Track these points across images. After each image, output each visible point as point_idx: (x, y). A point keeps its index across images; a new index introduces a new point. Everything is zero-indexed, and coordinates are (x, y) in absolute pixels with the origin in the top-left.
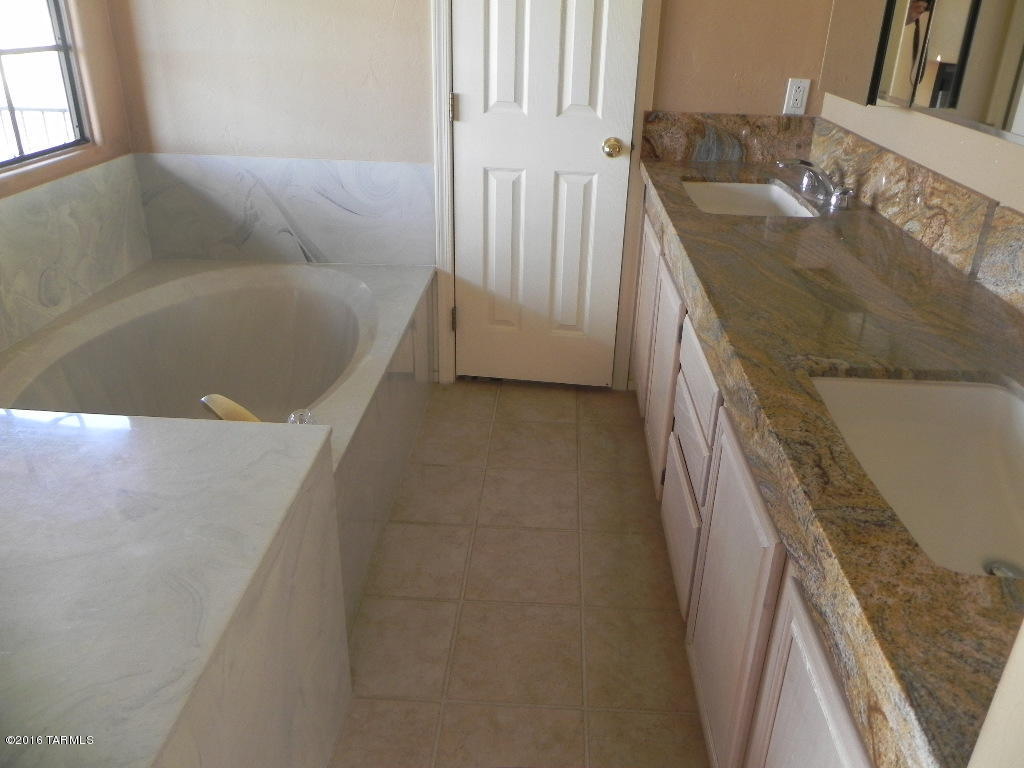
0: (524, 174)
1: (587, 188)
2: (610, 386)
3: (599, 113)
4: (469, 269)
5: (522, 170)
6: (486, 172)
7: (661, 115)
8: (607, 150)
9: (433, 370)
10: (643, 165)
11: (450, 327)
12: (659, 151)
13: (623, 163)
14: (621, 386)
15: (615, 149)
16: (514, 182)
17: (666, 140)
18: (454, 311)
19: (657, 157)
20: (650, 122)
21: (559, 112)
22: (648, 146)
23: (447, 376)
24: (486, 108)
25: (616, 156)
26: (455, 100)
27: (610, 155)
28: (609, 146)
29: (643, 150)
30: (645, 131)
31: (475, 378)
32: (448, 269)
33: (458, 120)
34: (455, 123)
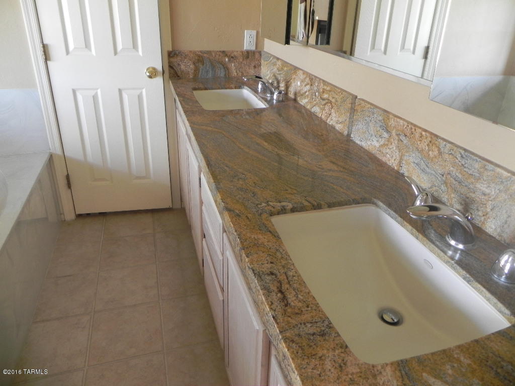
0: (99, 91)
1: (140, 97)
2: (171, 207)
3: (140, 53)
4: (73, 150)
5: (98, 89)
6: (74, 92)
7: (177, 52)
8: (148, 74)
9: (59, 212)
10: (170, 82)
11: (66, 187)
12: (179, 73)
13: (159, 81)
14: (177, 205)
15: (153, 74)
16: (93, 97)
17: (183, 67)
18: (68, 177)
19: (178, 76)
20: (172, 57)
21: (116, 53)
22: (172, 71)
23: (70, 216)
24: (68, 52)
25: (155, 77)
26: (45, 49)
27: (150, 77)
28: (149, 72)
29: (170, 73)
30: (169, 62)
31: (88, 215)
32: (58, 151)
33: (50, 60)
34: (48, 62)
